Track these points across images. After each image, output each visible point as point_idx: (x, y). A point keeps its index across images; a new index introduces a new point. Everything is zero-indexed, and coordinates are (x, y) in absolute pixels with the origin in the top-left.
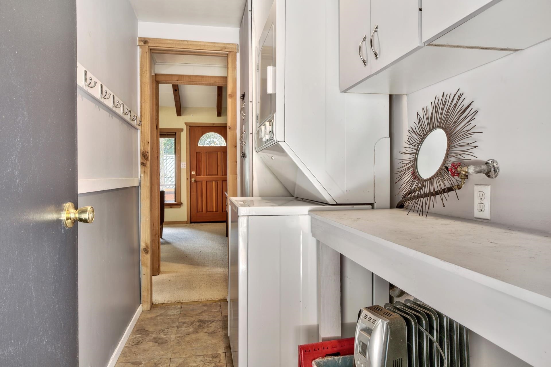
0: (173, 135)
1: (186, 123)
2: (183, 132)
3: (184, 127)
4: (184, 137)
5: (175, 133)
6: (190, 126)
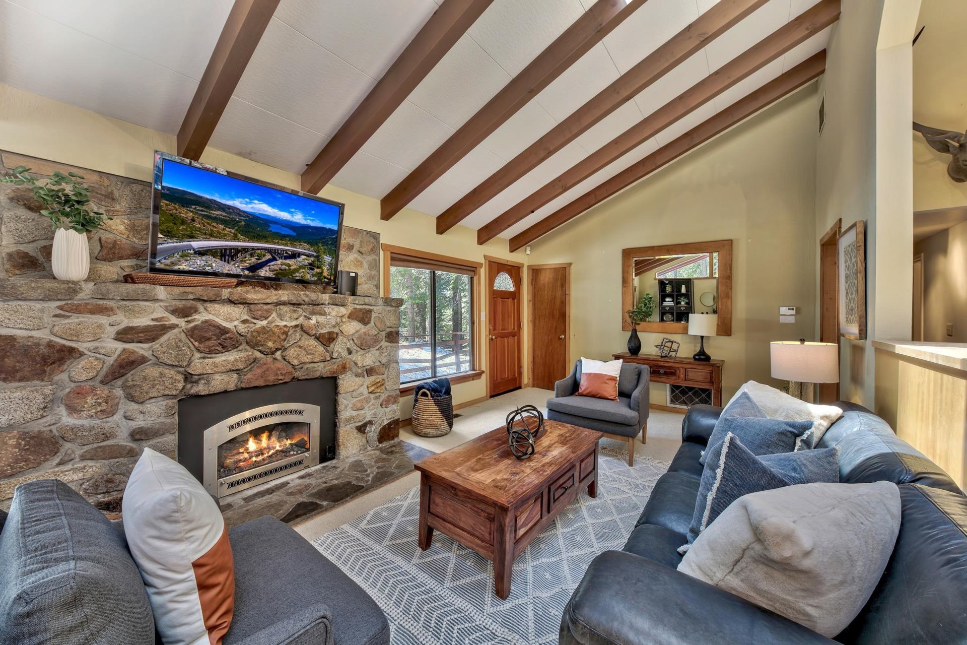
0: (472, 270)
1: (485, 257)
2: (482, 267)
4: (483, 272)
6: (489, 261)
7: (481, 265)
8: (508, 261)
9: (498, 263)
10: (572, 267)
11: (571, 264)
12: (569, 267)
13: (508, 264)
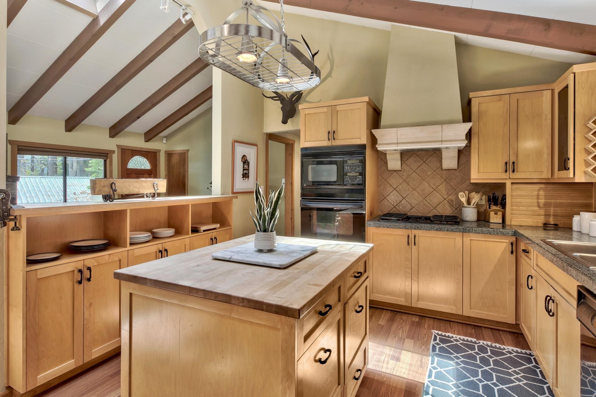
0: (105, 156)
1: (118, 146)
2: (115, 154)
3: (116, 149)
4: (115, 158)
5: (106, 155)
6: (122, 149)
7: (113, 152)
8: (142, 148)
9: (132, 150)
10: (189, 152)
11: (188, 150)
12: (188, 152)
13: (143, 150)
